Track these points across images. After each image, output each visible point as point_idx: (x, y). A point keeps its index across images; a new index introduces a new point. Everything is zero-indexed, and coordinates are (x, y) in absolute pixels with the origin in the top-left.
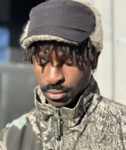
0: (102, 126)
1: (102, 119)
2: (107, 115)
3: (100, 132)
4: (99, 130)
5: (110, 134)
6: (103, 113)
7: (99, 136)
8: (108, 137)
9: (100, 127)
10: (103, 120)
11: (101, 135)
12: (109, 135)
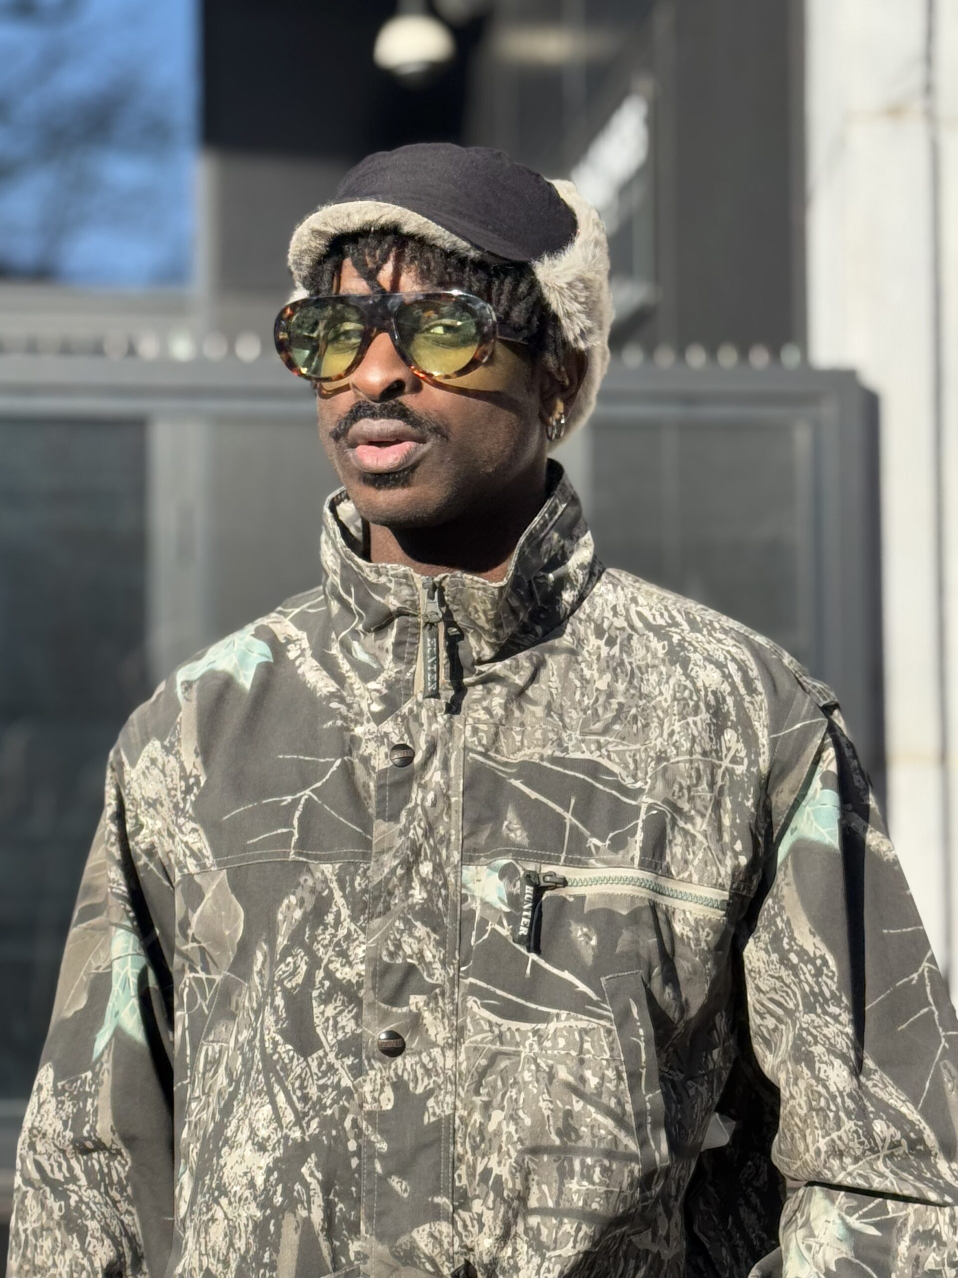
0: (608, 677)
1: (604, 651)
2: (625, 635)
3: (602, 699)
4: (597, 690)
5: (641, 703)
6: (609, 628)
7: (596, 710)
8: (633, 711)
9: (600, 678)
10: (612, 653)
11: (605, 709)
12: (637, 706)
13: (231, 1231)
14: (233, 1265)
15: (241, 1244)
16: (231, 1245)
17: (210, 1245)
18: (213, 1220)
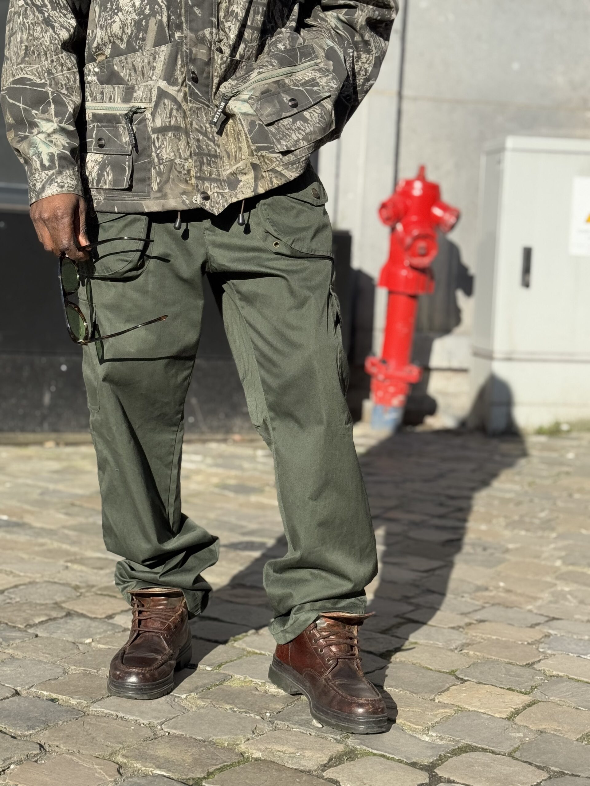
13: (123, 26)
14: (125, 40)
15: (129, 31)
16: (124, 31)
17: (113, 33)
18: (114, 22)
